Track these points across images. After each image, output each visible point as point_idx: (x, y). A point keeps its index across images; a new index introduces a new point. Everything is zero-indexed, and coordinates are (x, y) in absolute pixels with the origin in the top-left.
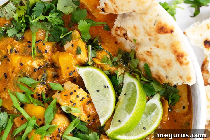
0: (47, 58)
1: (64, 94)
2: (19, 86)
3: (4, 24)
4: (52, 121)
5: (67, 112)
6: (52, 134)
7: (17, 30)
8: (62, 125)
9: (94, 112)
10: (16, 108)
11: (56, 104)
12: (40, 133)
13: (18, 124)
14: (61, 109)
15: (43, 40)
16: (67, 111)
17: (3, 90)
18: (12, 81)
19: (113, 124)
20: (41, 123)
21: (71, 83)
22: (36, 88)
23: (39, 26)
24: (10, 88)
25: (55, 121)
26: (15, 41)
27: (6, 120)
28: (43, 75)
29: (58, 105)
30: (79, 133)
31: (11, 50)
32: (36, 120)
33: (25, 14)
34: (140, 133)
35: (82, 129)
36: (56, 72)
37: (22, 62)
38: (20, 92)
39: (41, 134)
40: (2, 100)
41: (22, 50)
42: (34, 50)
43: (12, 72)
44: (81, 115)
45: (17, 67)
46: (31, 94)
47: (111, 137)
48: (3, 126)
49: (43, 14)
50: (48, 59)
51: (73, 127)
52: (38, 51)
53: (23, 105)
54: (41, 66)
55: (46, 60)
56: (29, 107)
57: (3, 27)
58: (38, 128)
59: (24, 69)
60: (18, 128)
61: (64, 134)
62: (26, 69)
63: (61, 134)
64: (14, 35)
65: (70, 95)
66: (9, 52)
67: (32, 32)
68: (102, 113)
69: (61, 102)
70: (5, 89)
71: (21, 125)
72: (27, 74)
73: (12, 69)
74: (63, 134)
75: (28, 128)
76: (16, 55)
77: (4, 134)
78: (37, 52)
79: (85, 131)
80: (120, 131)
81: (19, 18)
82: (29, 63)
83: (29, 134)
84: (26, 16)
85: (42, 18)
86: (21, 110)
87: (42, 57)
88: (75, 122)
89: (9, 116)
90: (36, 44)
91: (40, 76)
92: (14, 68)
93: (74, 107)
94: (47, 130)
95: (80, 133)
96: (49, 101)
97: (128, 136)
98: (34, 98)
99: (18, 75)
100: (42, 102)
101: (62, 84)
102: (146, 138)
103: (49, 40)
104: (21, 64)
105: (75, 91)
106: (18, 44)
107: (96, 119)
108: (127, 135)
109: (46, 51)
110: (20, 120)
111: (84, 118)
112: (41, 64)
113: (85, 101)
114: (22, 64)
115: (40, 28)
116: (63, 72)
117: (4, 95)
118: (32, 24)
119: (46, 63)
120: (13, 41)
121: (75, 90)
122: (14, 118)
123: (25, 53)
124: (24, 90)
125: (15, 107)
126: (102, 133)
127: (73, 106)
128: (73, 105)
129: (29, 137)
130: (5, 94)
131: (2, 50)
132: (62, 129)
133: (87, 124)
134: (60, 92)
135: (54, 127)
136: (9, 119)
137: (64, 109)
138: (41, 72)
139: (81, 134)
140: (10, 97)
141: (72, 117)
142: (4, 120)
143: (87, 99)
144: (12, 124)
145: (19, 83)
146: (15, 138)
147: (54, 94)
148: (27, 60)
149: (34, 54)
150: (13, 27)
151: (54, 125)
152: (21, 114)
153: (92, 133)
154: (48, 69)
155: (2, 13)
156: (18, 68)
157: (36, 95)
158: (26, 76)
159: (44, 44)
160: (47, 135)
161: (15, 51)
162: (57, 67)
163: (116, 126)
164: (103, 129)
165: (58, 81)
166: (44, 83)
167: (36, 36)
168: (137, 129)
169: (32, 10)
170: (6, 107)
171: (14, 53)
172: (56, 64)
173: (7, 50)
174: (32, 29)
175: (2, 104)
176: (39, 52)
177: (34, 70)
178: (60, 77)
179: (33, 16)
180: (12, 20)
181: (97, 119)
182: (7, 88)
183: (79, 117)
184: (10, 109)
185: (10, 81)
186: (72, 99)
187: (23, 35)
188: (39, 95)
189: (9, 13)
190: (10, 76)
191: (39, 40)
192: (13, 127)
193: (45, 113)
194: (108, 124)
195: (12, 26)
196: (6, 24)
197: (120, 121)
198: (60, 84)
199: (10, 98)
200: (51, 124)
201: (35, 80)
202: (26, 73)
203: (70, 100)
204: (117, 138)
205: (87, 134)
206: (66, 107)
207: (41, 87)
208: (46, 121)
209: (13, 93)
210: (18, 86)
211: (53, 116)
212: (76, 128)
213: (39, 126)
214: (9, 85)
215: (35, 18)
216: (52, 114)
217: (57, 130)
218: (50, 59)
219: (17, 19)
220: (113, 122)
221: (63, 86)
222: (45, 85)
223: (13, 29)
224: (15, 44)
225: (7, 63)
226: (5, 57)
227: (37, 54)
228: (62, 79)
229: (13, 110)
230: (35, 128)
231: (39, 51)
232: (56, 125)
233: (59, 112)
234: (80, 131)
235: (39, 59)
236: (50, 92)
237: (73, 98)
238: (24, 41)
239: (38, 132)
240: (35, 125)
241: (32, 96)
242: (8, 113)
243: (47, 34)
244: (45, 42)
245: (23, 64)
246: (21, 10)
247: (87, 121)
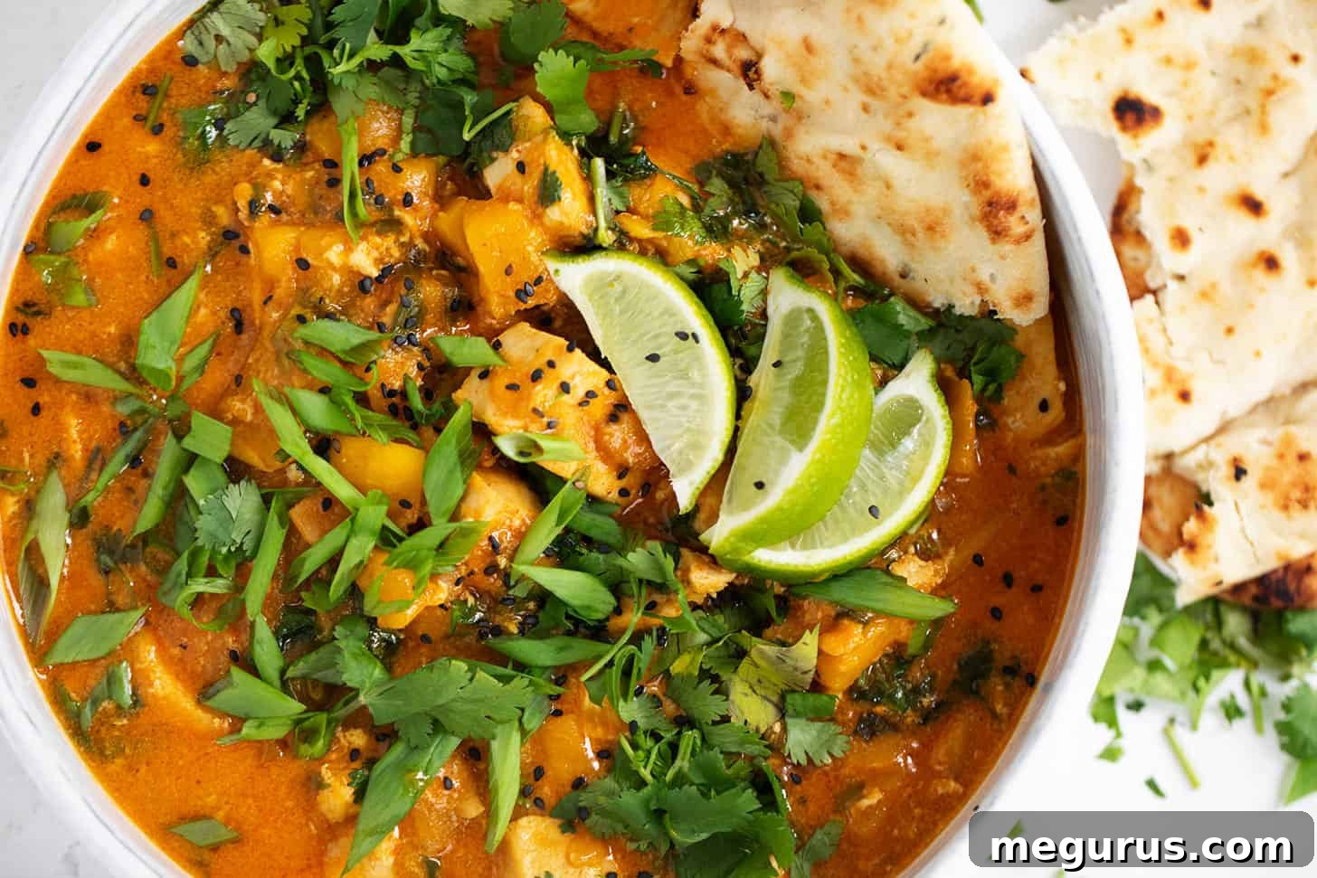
0: (415, 229)
1: (502, 381)
2: (301, 363)
3: (215, 93)
4: (458, 506)
5: (522, 460)
6: (466, 564)
7: (274, 113)
8: (508, 522)
9: (644, 452)
10: (295, 462)
11: (470, 426)
12: (411, 560)
13: (308, 531)
14: (495, 450)
15: (391, 151)
16: (521, 454)
17: (234, 387)
18: (267, 344)
19: (730, 501)
20: (411, 516)
21: (534, 330)
22: (375, 362)
23: (370, 89)
24: (262, 375)
25: (472, 503)
26: (267, 162)
27: (256, 518)
28: (403, 305)
29: (482, 432)
30: (584, 551)
31: (253, 206)
32: (384, 508)
33: (305, 41)
34: (856, 530)
35: (594, 533)
36: (461, 286)
37: (304, 256)
38: (309, 387)
39: (412, 565)
40: (228, 428)
41: (302, 200)
42: (352, 196)
43: (265, 303)
44: (584, 472)
45: (284, 279)
46: (355, 393)
47: (728, 556)
48: (242, 544)
49: (380, 34)
50: (417, 234)
51: (557, 525)
52: (372, 201)
53: (324, 445)
54: (392, 266)
55: (411, 238)
56: (351, 449)
57: (212, 107)
58: (401, 540)
59: (318, 283)
60: (310, 550)
61: (520, 557)
62: (326, 285)
63: (502, 562)
64: (260, 138)
65: (531, 384)
66: (243, 214)
67: (339, 120)
68: (680, 453)
69: (491, 417)
70: (238, 380)
71: (324, 532)
72: (331, 306)
73: (263, 290)
74: (511, 559)
75: (354, 542)
76: (275, 224)
77: (252, 577)
78: (369, 204)
79: (612, 540)
80: (765, 526)
81: (278, 60)
82: (335, 254)
83: (363, 573)
84: (308, 50)
85: (377, 50)
86: (319, 466)
87: (394, 225)
88: (562, 504)
89: (266, 500)
90: (364, 170)
91: (391, 309)
92: (270, 285)
93: (552, 435)
94: (442, 545)
95: (591, 551)
96: (441, 418)
97: (805, 547)
98: (373, 411)
99: (295, 311)
100: (407, 424)
101: (494, 338)
102: (883, 552)
103: (414, 154)
104: (303, 264)
105: (551, 364)
106: (280, 176)
107: (658, 482)
108: (798, 547)
109: (407, 201)
110: (318, 510)
111: (603, 482)
112: (391, 256)
113: (600, 407)
114: (306, 262)
115: (373, 96)
116: (492, 289)
117: (238, 405)
118: (336, 81)
119: (413, 252)
120: (261, 161)
121: (553, 358)
122: (290, 506)
123: (316, 213)
124: (324, 378)
125: (289, 456)
126: (686, 546)
127: (549, 431)
128: (549, 426)
129: (362, 584)
130: (243, 401)
131: (216, 203)
132: (506, 540)
133: (617, 510)
134: (484, 375)
135: (466, 533)
136: (268, 509)
137: (508, 447)
138: (392, 293)
139: (594, 555)
140: (263, 411)
141: (549, 483)
142: (247, 516)
143: (606, 399)
144: (285, 531)
145: (298, 345)
146: (303, 594)
147: (458, 386)
148: (323, 243)
149: (354, 214)
150: (255, 104)
151: (471, 520)
152: (319, 484)
153: (643, 546)
154: (421, 276)
155: (201, 44)
156: (290, 280)
157: (380, 394)
158: (330, 316)
159: (397, 169)
160: (440, 570)
161: (272, 208)
162: (461, 269)
163: (746, 507)
164: (691, 527)
165: (468, 326)
166: (409, 338)
167: (361, 133)
168: (840, 515)
169: (331, 18)
170: (252, 457)
171: (266, 218)
172: (455, 254)
173: (235, 203)
174: (341, 105)
175: (233, 444)
176: (376, 203)
177: (362, 285)
178: (480, 309)
179: (339, 45)
180: (252, 71)
181: (662, 485)
182: (249, 377)
183: (578, 480)
184: (267, 466)
185: (258, 345)
186: (543, 403)
187: (303, 134)
188: (392, 393)
189: (231, 40)
190: (257, 322)
191: (374, 154)
192: (287, 545)
193: (424, 473)
194: (710, 500)
195: (252, 98)
196: (222, 92)
197: (760, 485)
198: (482, 340)
199: (267, 419)
200: (455, 516)
201: (370, 328)
202: (327, 301)
203: (532, 405)
204: (756, 561)
205: (622, 551)
206: (519, 438)
207: (398, 357)
208: (432, 509)
209: (275, 394)
210: (296, 362)
211: (461, 482)
212: (567, 530)
213: (402, 530)
214: (257, 360)
215: (351, 56)
216: (458, 474)
217: (485, 543)
218: (427, 232)
219: (271, 64)
220: (732, 483)
221: (497, 346)
222: (415, 349)
223: (254, 108)
224: (270, 175)
225: (238, 264)
226: (230, 235)
227: (370, 213)
228: (489, 321)
229: (282, 471)
230: (387, 540)
231: (379, 200)
232: (477, 521)
233: (488, 464)
234: (588, 541)
235: (379, 233)
236: (441, 380)
237: (543, 394)
238: (304, 160)
239: (401, 558)
240: (384, 528)
241: (362, 399)
242: (259, 486)
243: (408, 120)
244: (399, 157)
245: (310, 261)
246: (283, 23)
247: (614, 496)
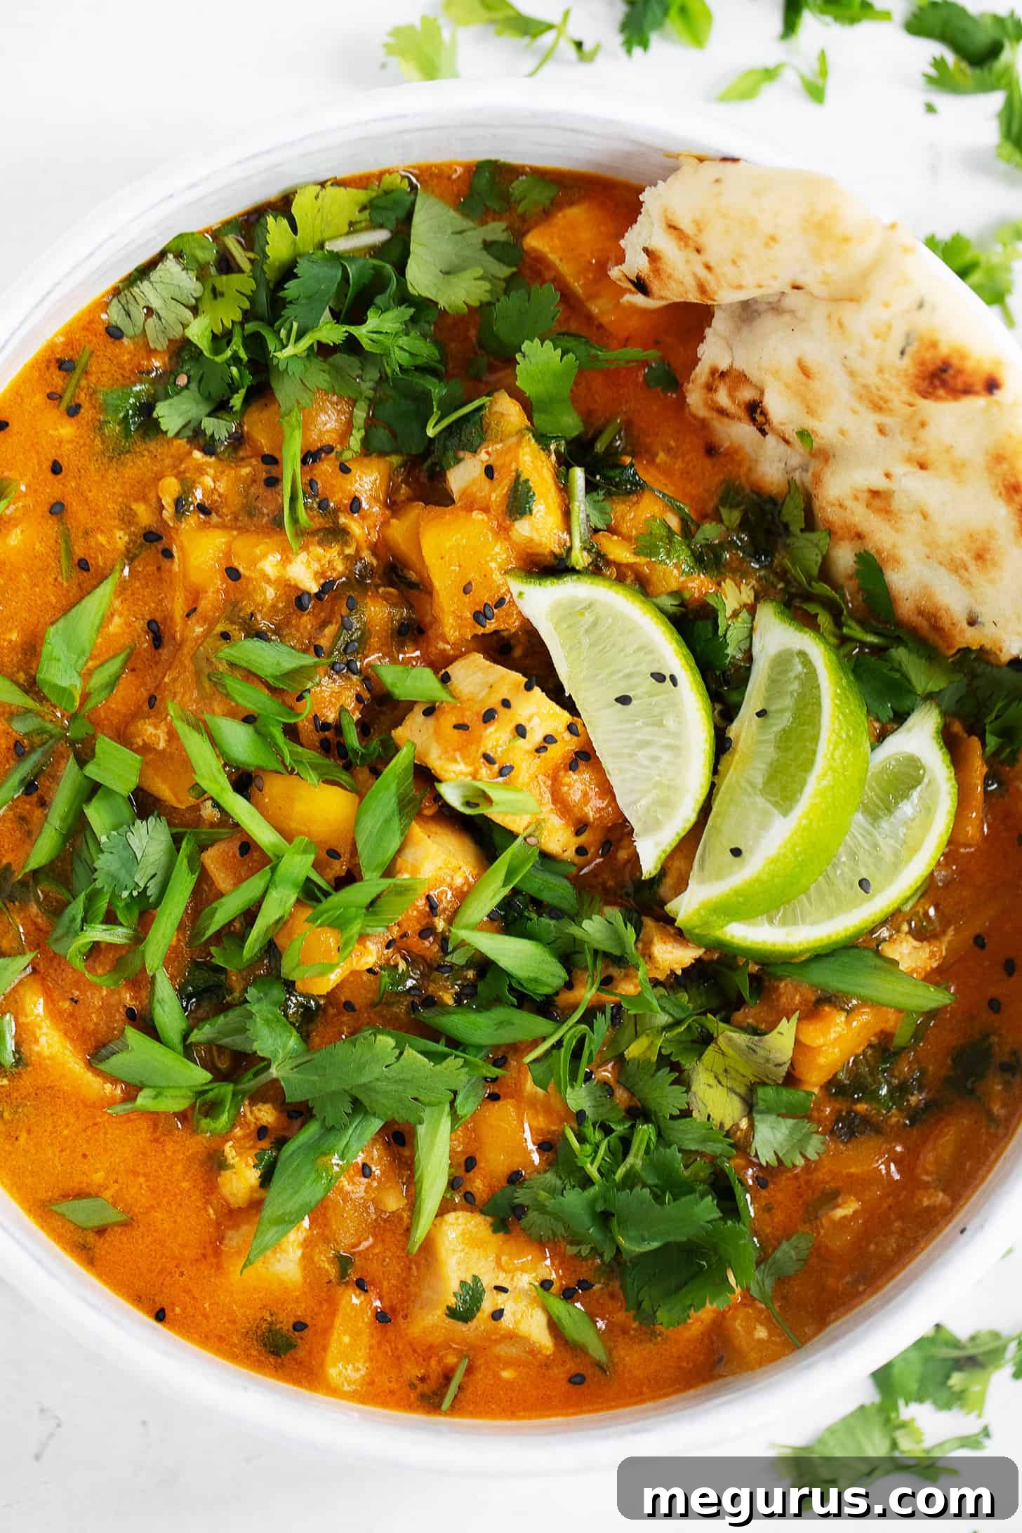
0: (362, 539)
1: (450, 719)
2: (224, 686)
3: (141, 373)
4: (394, 861)
5: (468, 811)
6: (399, 925)
7: (208, 398)
8: (448, 879)
9: (607, 807)
10: (212, 799)
11: (412, 771)
12: (338, 917)
13: (221, 879)
14: (438, 797)
15: (339, 448)
16: (468, 804)
17: (146, 708)
18: (187, 662)
19: (702, 868)
20: (339, 868)
21: (488, 663)
22: (309, 691)
23: (319, 377)
24: (178, 698)
25: (409, 856)
26: (197, 454)
27: (164, 860)
28: (345, 626)
29: (425, 776)
30: (534, 916)
31: (180, 505)
32: (312, 857)
33: (247, 316)
34: (842, 906)
35: (546, 897)
36: (411, 607)
37: (236, 564)
38: (231, 714)
39: (339, 924)
40: (139, 757)
41: (236, 501)
42: (293, 499)
43: (188, 615)
44: (539, 824)
45: (212, 589)
46: (285, 724)
47: (697, 931)
48: (146, 888)
49: (336, 316)
50: (364, 545)
51: (504, 885)
52: (315, 506)
53: (244, 782)
54: (334, 581)
55: (358, 551)
56: (274, 788)
57: (137, 388)
58: (327, 894)
59: (249, 595)
60: (223, 900)
61: (457, 920)
62: (259, 599)
63: (440, 924)
64: (192, 426)
65: (483, 725)
66: (168, 513)
67: (283, 409)
68: (648, 810)
69: (436, 762)
70: (152, 701)
71: (239, 881)
72: (263, 624)
73: (186, 599)
74: (450, 921)
75: (274, 895)
76: (204, 526)
77: (154, 926)
78: (311, 509)
79: (565, 905)
80: (741, 899)
81: (215, 337)
82: (270, 564)
83: (282, 928)
84: (250, 327)
85: (331, 332)
86: (239, 807)
87: (336, 534)
88: (511, 859)
89: (177, 840)
90: (306, 468)
91: (330, 630)
92: (195, 596)
93: (505, 783)
94: (372, 903)
95: (540, 915)
96: (379, 757)
97: (784, 923)
98: (302, 745)
99: (220, 628)
100: (340, 763)
101: (440, 666)
102: (872, 931)
103: (368, 449)
104: (233, 574)
105: (506, 704)
106: (211, 471)
107: (620, 840)
108: (776, 922)
109: (355, 505)
110: (234, 856)
111: (559, 839)
112: (334, 569)
113: (557, 752)
114: (237, 571)
115: (324, 385)
116: (446, 609)
117: (150, 730)
118: (282, 367)
119: (359, 565)
120: (190, 453)
121: (508, 697)
122: (203, 848)
123: (250, 515)
124: (249, 706)
125: (205, 792)
126: (646, 915)
127: (500, 779)
128: (501, 773)
129: (280, 942)
130: (156, 727)
131: (136, 500)
132: (446, 899)
133: (573, 870)
134: (430, 711)
135: (402, 891)
136: (178, 850)
137: (452, 795)
138: (332, 612)
139: (545, 920)
140: (178, 739)
141: (497, 838)
142: (152, 859)
143: (567, 745)
144: (195, 877)
145: (222, 667)
146: (213, 949)
147: (399, 722)
148: (258, 551)
149: (295, 520)
150: (186, 387)
151: (406, 876)
152: (237, 825)
153: (601, 913)
154: (366, 594)
155: (128, 314)
156: (218, 591)
157: (312, 727)
158: (260, 635)
159: (345, 469)
160: (369, 930)
161: (202, 508)
162: (412, 585)
163: (719, 876)
164: (656, 893)
165: (418, 653)
166: (349, 664)
167: (306, 428)
168: (825, 887)
169: (282, 294)
170: (163, 790)
171: (193, 519)
172: (406, 566)
173: (159, 500)
174: (285, 392)
175: (141, 776)
176: (319, 507)
177: (299, 600)
178: (431, 633)
179: (287, 325)
180: (182, 349)
181: (625, 843)
182: (163, 699)
183: (530, 836)
184: (180, 801)
185: (176, 663)
186: (495, 747)
187: (240, 425)
188: (325, 726)
189: (162, 313)
190: (178, 636)
191: (321, 450)
192: (197, 892)
193: (357, 820)
194: (678, 864)
195: (182, 380)
196: (149, 373)
197: (736, 852)
198: (428, 672)
199: (181, 748)
200: (389, 872)
201: (305, 651)
202: (259, 618)
203: (482, 750)
204: (728, 937)
205: (576, 918)
206: (464, 786)
207: (335, 687)
208: (363, 861)
209: (192, 719)
210: (218, 684)
211: (399, 833)
212: (515, 891)
213: (328, 883)
214: (174, 680)
215: (299, 337)
216: (396, 824)
217: (421, 903)
218: (376, 544)
219: (203, 343)
220: (702, 857)
221: (445, 679)
222: (355, 678)
223: (185, 393)
224: (200, 470)
225: (159, 569)
226: (151, 537)
227: (312, 519)
228: (441, 645)
229: (196, 808)
230: (310, 894)
231: (323, 505)
232: (413, 878)
233: (428, 812)
234: (538, 904)
235: (320, 543)
236: (381, 712)
237: (496, 738)
238: (241, 454)
239: (325, 916)
240: (308, 879)
241: (291, 732)
242: (170, 824)
243: (360, 414)
244: (348, 455)
245: (241, 570)
246: (222, 295)
247: (570, 854)
